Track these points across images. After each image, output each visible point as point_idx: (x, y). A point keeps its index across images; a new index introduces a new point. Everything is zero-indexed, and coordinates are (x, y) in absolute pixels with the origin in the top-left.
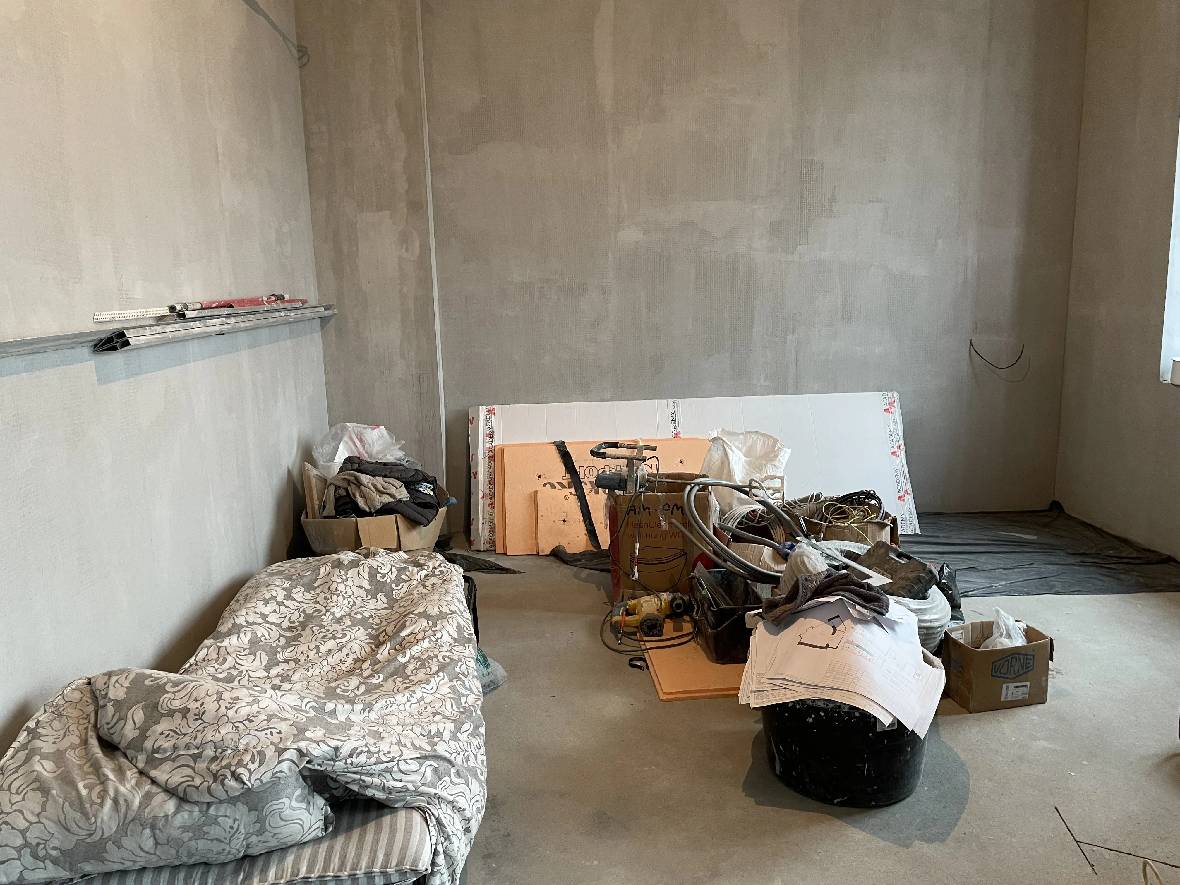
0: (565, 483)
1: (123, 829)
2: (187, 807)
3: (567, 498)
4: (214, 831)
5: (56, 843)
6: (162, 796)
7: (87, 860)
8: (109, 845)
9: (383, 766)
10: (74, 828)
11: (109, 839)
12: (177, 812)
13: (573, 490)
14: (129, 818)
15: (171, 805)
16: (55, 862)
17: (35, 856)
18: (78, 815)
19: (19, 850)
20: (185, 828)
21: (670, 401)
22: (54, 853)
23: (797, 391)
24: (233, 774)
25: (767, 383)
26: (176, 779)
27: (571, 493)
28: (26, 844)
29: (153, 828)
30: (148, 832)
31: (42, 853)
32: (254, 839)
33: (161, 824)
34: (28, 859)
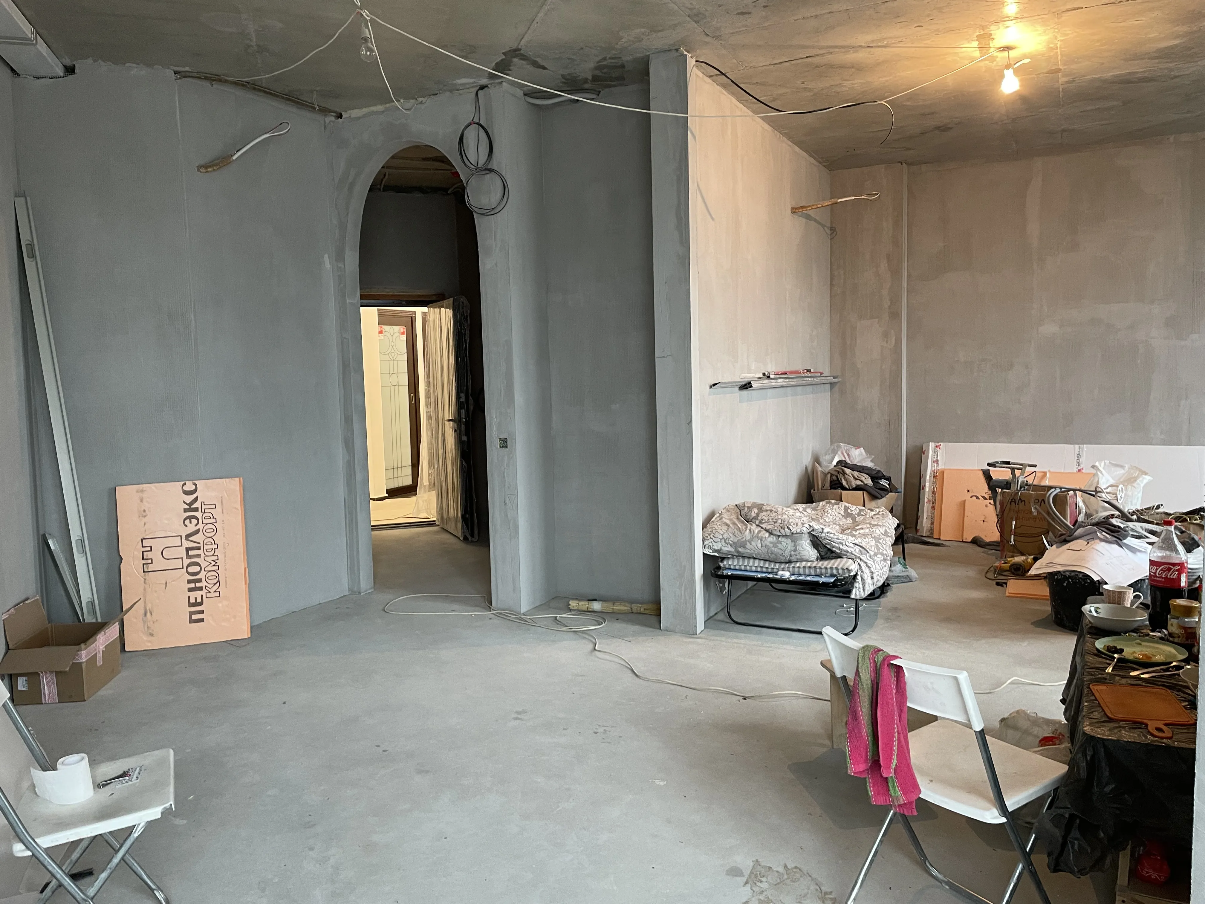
0: (987, 496)
1: (752, 538)
2: (772, 536)
3: (987, 506)
4: (780, 546)
5: (732, 539)
6: (764, 532)
7: (740, 547)
8: (748, 543)
9: (839, 541)
10: (737, 535)
11: (748, 541)
12: (769, 537)
13: (992, 502)
14: (754, 535)
15: (767, 535)
16: (731, 545)
17: (725, 542)
18: (739, 533)
19: (721, 540)
20: (771, 543)
21: (1077, 446)
22: (731, 542)
24: (787, 527)
26: (769, 527)
27: (990, 503)
28: (723, 538)
29: (761, 540)
30: (759, 541)
31: (727, 542)
32: (793, 553)
33: (764, 539)
34: (723, 543)
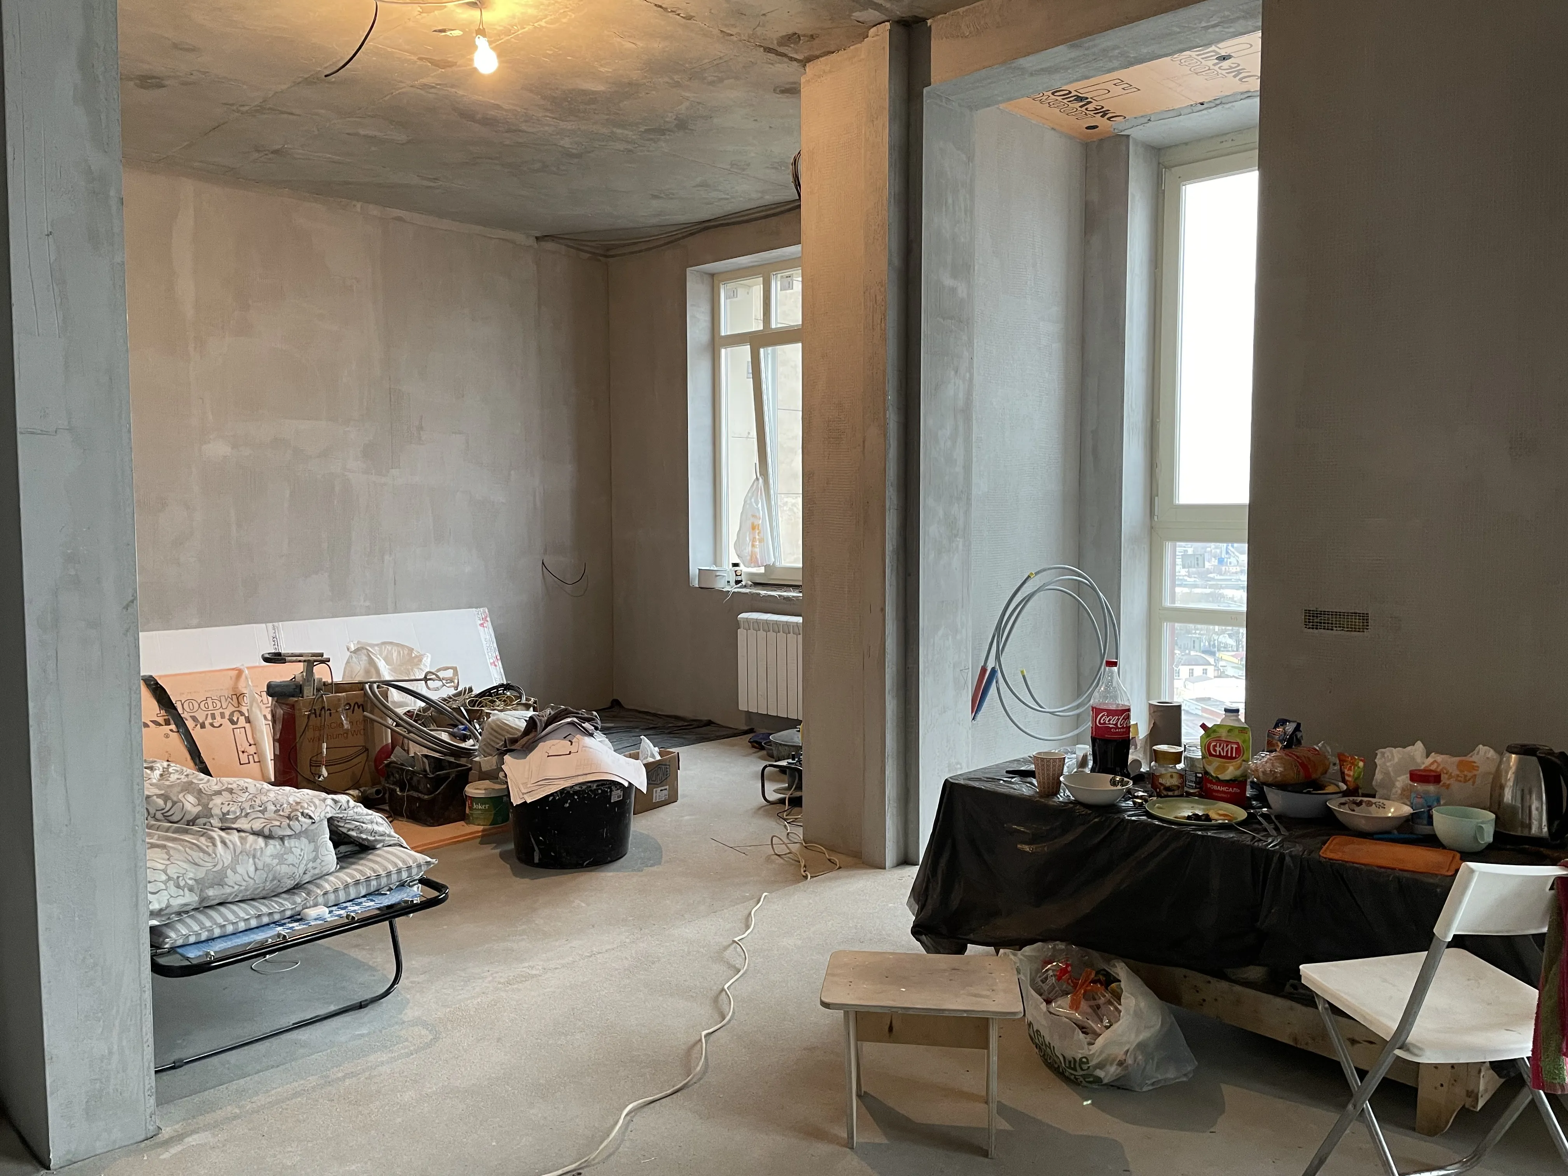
0: (160, 720)
1: (236, 860)
2: (271, 842)
3: (167, 736)
4: (291, 858)
5: (191, 875)
6: (251, 838)
7: (211, 886)
8: (229, 871)
10: (201, 863)
11: (227, 867)
12: (266, 845)
13: (173, 727)
14: (238, 852)
15: (261, 841)
16: (191, 890)
17: (178, 886)
18: (201, 854)
19: (165, 883)
20: (273, 856)
21: (270, 625)
22: (190, 882)
23: (396, 611)
24: (302, 814)
25: (367, 604)
26: (257, 825)
27: (171, 730)
28: (170, 878)
29: (254, 857)
30: (251, 860)
31: (182, 883)
32: (311, 865)
33: (259, 853)
34: (173, 890)
